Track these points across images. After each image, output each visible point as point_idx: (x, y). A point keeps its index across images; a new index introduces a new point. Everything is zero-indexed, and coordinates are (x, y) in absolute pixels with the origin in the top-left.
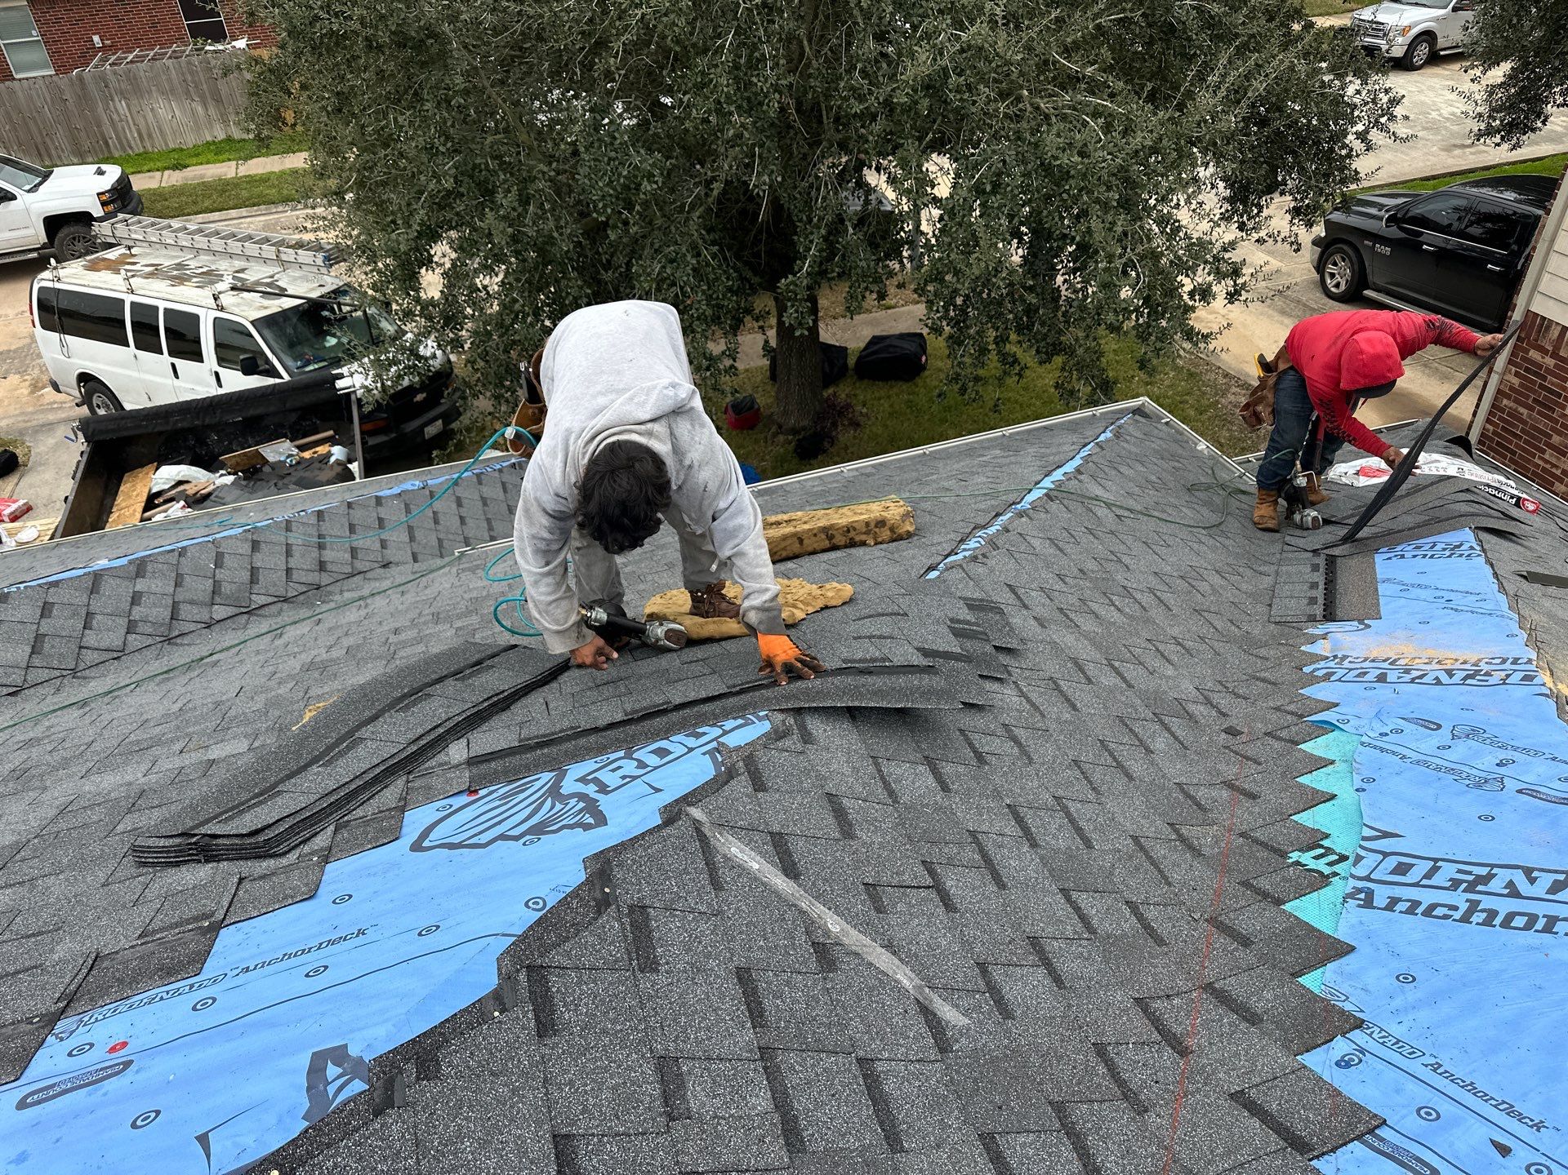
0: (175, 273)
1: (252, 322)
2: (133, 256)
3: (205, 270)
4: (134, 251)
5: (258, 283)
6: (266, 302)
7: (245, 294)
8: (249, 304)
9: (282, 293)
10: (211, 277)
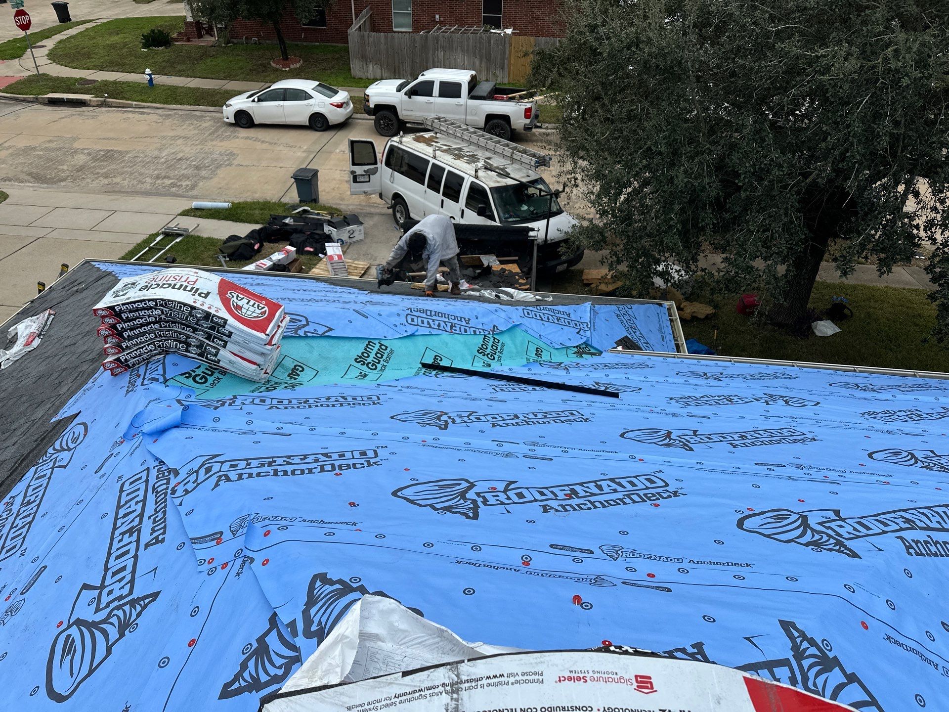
0: (456, 152)
1: (490, 189)
2: (436, 138)
3: (471, 154)
4: (438, 135)
5: (497, 167)
6: (499, 179)
7: (489, 172)
8: (491, 178)
9: (507, 175)
10: (473, 159)
